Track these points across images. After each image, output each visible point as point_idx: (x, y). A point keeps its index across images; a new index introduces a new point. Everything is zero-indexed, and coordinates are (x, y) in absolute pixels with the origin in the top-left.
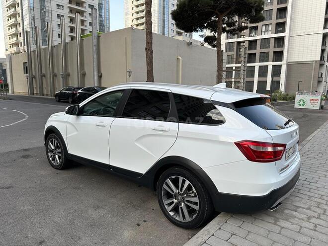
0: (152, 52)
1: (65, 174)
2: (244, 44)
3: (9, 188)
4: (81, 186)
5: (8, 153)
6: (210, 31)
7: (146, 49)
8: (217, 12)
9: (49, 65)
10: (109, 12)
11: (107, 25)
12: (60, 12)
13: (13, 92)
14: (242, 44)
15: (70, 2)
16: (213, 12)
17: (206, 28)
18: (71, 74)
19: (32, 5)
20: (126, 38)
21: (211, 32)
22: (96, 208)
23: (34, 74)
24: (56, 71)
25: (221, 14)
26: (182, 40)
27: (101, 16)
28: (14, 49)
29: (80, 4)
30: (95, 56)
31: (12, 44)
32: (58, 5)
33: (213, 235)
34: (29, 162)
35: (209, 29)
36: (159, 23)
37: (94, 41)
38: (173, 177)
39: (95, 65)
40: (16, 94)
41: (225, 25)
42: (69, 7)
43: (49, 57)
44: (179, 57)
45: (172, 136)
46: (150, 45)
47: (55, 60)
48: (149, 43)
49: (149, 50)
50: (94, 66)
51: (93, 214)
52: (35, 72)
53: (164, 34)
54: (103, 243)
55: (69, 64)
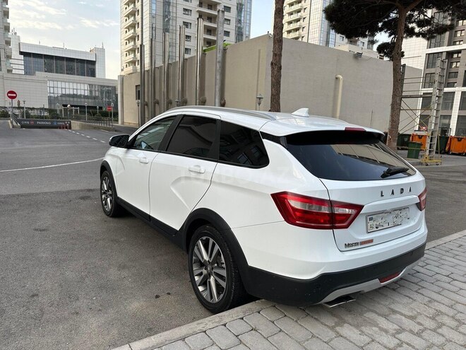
0: (280, 68)
1: (114, 223)
2: (460, 55)
3: (44, 230)
4: (122, 239)
5: (68, 192)
6: (387, 34)
7: (272, 64)
8: (397, 4)
9: (164, 89)
10: (250, 15)
11: (247, 33)
12: (188, 19)
13: (123, 123)
14: (455, 56)
15: (201, 5)
16: (391, 4)
17: (381, 30)
18: (188, 100)
19: (154, 12)
20: (259, 51)
21: (390, 36)
22: (122, 267)
23: (146, 100)
24: (171, 97)
25: (405, 8)
26: (347, 50)
27: (239, 21)
28: (130, 69)
29: (212, 6)
30: (218, 77)
31: (129, 63)
32: (185, 10)
33: (225, 325)
34: (84, 204)
35: (386, 32)
36: (322, 28)
37: (218, 55)
38: (204, 238)
39: (217, 90)
40: (126, 125)
41: (414, 25)
42: (198, 11)
43: (164, 78)
44: (340, 77)
45: (205, 181)
46: (277, 57)
47: (171, 82)
48: (277, 55)
49: (276, 66)
50: (215, 91)
51: (113, 274)
52: (148, 97)
53: (327, 43)
54: (100, 310)
55: (187, 88)
